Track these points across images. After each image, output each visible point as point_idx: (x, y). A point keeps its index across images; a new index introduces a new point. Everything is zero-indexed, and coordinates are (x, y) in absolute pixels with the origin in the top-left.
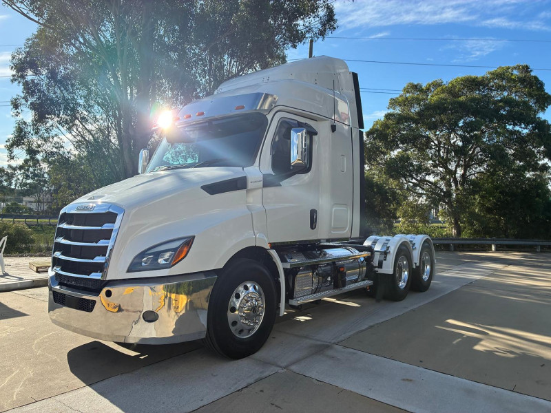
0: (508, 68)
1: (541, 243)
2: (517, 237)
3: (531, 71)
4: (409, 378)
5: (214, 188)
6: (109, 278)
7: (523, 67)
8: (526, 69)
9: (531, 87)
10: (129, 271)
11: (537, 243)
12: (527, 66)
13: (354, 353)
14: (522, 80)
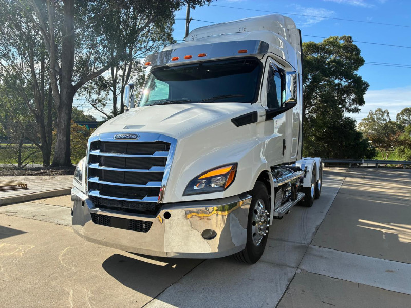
0: (337, 38)
1: (352, 161)
2: (336, 157)
3: (353, 41)
4: (390, 270)
5: (240, 121)
6: (165, 201)
7: (348, 38)
8: (349, 39)
9: (352, 53)
10: (184, 195)
11: (349, 161)
12: (350, 37)
13: (331, 252)
14: (346, 48)
